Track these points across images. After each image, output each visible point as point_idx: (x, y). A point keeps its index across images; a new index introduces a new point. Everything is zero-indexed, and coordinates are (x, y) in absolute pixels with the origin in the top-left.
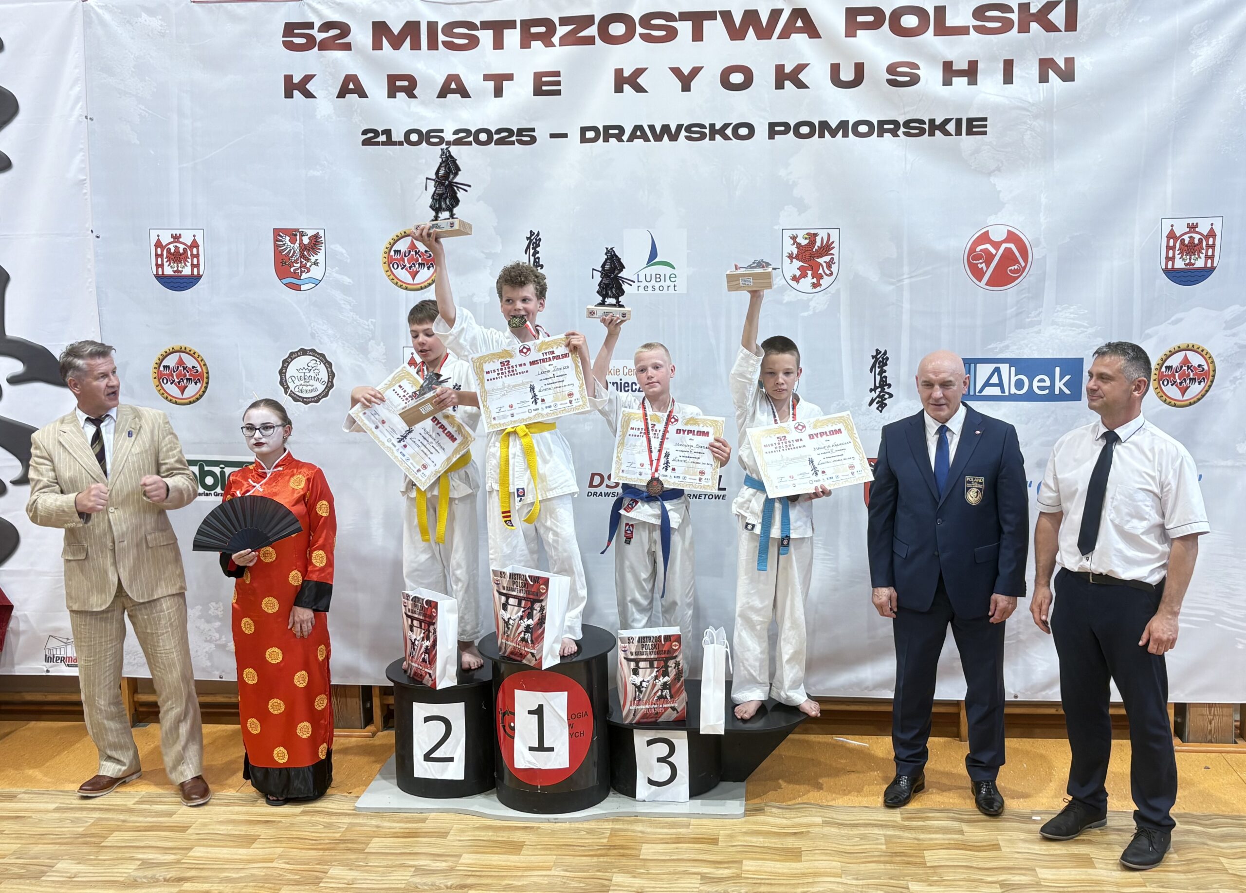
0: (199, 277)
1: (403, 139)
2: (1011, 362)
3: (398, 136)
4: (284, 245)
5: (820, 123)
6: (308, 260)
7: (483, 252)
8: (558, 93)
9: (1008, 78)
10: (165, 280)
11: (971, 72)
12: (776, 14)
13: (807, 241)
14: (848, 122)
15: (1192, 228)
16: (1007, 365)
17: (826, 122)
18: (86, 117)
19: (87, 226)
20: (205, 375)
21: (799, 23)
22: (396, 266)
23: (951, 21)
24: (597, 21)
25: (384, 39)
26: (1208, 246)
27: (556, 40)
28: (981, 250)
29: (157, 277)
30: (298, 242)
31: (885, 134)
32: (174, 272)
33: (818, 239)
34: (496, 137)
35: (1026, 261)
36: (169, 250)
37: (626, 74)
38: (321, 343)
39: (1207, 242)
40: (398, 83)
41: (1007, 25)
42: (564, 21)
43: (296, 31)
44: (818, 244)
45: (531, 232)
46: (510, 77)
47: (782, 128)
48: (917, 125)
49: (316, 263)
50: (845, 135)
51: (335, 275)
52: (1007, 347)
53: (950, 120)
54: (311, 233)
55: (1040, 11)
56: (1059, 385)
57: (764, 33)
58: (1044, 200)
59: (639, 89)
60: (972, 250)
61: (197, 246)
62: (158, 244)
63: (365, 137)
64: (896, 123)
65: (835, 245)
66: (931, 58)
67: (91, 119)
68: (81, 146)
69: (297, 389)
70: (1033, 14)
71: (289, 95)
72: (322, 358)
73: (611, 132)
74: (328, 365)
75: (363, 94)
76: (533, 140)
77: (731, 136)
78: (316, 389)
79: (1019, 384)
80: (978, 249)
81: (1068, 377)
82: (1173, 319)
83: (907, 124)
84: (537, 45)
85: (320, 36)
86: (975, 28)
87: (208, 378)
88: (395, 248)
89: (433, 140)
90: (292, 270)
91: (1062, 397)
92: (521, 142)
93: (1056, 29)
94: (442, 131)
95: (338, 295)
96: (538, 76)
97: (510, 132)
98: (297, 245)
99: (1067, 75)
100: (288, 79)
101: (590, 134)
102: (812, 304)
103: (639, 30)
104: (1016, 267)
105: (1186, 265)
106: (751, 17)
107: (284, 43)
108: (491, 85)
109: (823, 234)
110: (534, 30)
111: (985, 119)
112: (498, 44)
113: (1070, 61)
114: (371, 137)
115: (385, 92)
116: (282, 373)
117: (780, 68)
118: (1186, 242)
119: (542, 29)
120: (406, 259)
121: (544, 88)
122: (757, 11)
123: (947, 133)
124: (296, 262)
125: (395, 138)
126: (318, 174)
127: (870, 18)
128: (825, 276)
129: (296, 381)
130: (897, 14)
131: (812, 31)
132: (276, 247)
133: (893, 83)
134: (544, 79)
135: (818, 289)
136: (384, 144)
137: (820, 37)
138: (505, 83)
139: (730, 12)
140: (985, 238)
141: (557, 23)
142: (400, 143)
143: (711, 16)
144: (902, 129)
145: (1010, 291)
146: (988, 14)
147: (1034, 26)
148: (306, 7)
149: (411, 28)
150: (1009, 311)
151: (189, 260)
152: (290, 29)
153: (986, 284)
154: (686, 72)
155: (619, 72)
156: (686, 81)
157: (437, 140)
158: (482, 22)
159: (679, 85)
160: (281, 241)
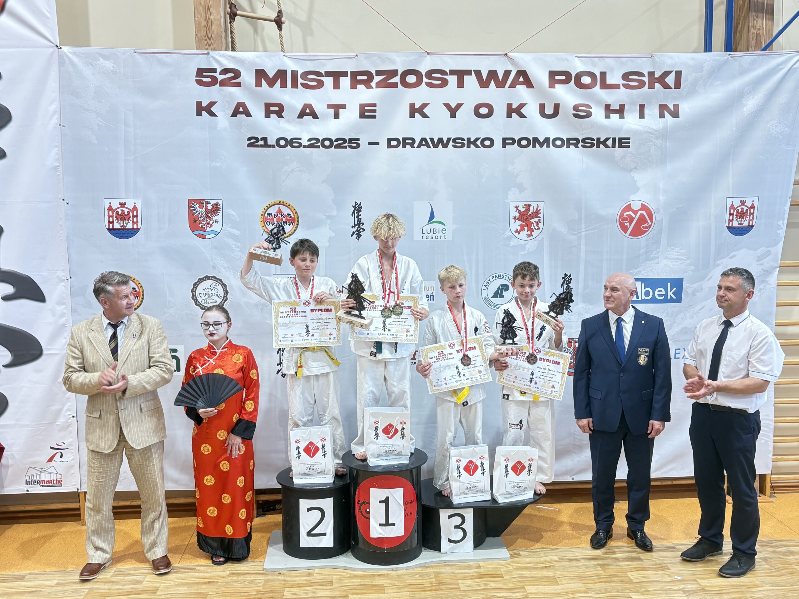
0: (137, 230)
1: (275, 144)
2: (642, 280)
3: (271, 141)
4: (195, 210)
5: (533, 138)
6: (211, 219)
7: (325, 215)
8: (374, 117)
9: (642, 116)
10: (114, 232)
11: (621, 111)
12: (507, 73)
13: (525, 209)
14: (549, 138)
15: (743, 203)
16: (640, 282)
17: (537, 138)
18: (60, 125)
19: (60, 196)
20: (142, 293)
21: (521, 79)
22: (268, 224)
23: (609, 81)
24: (400, 73)
25: (263, 79)
26: (751, 214)
27: (373, 84)
28: (627, 215)
29: (109, 230)
30: (204, 208)
31: (571, 146)
32: (121, 227)
33: (531, 208)
34: (335, 143)
35: (652, 221)
36: (117, 212)
38: (219, 272)
39: (750, 211)
40: (272, 109)
41: (642, 84)
42: (379, 73)
43: (204, 74)
44: (531, 211)
45: (356, 202)
46: (344, 107)
47: (511, 141)
48: (589, 141)
49: (216, 221)
50: (548, 146)
51: (229, 229)
52: (640, 272)
53: (609, 138)
54: (213, 202)
55: (660, 76)
56: (670, 293)
57: (500, 84)
58: (661, 186)
59: (425, 116)
60: (622, 215)
61: (137, 210)
62: (110, 209)
63: (249, 142)
64: (577, 140)
65: (542, 211)
66: (598, 102)
67: (64, 126)
68: (56, 144)
69: (203, 302)
70: (656, 79)
71: (199, 114)
72: (220, 281)
73: (407, 141)
74: (224, 286)
75: (248, 115)
76: (358, 146)
77: (480, 146)
78: (216, 302)
79: (647, 294)
80: (625, 214)
81: (675, 289)
82: (731, 255)
83: (584, 140)
84: (361, 87)
85: (220, 77)
86: (623, 85)
87: (143, 295)
88: (268, 212)
89: (294, 144)
90: (200, 225)
91: (671, 301)
92: (351, 147)
93: (669, 87)
94: (300, 139)
95: (231, 242)
96: (362, 106)
97: (344, 140)
98: (204, 209)
99: (675, 114)
100: (199, 104)
101: (394, 143)
102: (527, 247)
103: (425, 80)
104: (646, 225)
105: (739, 224)
106: (493, 74)
107: (196, 80)
108: (332, 111)
109: (534, 205)
110: (359, 78)
111: (629, 139)
112: (336, 86)
113: (676, 106)
114: (253, 142)
115: (263, 113)
116: (193, 291)
117: (509, 106)
118: (740, 211)
119: (365, 78)
120: (275, 219)
121: (366, 114)
122: (496, 71)
123: (607, 146)
124: (203, 220)
125: (269, 143)
126: (218, 164)
127: (563, 78)
128: (535, 230)
129: (203, 297)
130: (579, 76)
131: (528, 83)
132: (190, 211)
133: (576, 116)
134: (366, 108)
135: (531, 238)
136: (262, 146)
137: (533, 87)
138: (341, 110)
139: (480, 71)
140: (628, 208)
141: (374, 74)
142: (273, 146)
143: (469, 73)
144: (581, 143)
145: (643, 239)
146: (630, 77)
147: (657, 85)
148: (211, 59)
149: (281, 74)
150: (641, 251)
151: (131, 219)
152: (200, 72)
153: (629, 235)
154: (453, 106)
155: (412, 106)
156: (453, 112)
157: (297, 145)
158: (325, 72)
159: (449, 114)
160: (193, 207)
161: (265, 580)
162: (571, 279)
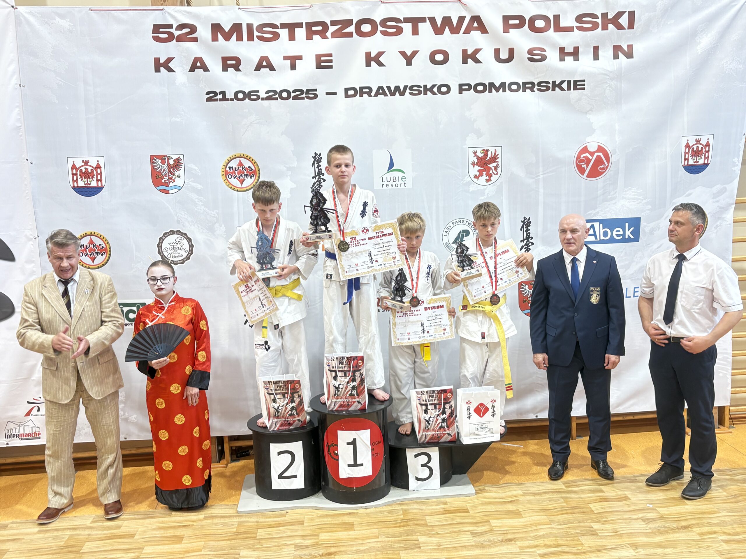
0: (102, 188)
1: (233, 97)
2: (600, 221)
3: (230, 95)
4: (157, 165)
5: (489, 83)
6: (173, 174)
7: (285, 166)
8: (331, 67)
9: (596, 57)
10: (79, 190)
11: (575, 54)
12: (461, 19)
13: (483, 154)
14: (505, 83)
15: (698, 141)
16: (598, 223)
17: (493, 83)
18: (20, 85)
19: (23, 156)
20: (108, 250)
21: (476, 25)
22: (230, 177)
23: (563, 23)
24: (354, 23)
25: (219, 34)
26: (706, 152)
27: (328, 34)
28: (584, 157)
29: (74, 188)
30: (166, 163)
31: (527, 90)
32: (85, 184)
33: (489, 153)
34: (293, 95)
35: (608, 162)
36: (81, 171)
37: (373, 55)
38: (184, 226)
39: (705, 149)
40: (229, 62)
41: (595, 26)
42: (333, 23)
43: (161, 30)
44: (489, 156)
45: (315, 153)
46: (300, 58)
47: (467, 87)
48: (545, 84)
49: (179, 176)
51: (191, 183)
52: (598, 213)
53: (564, 81)
54: (175, 157)
55: (614, 17)
56: (628, 233)
57: (455, 31)
58: (617, 127)
59: (381, 64)
60: (578, 157)
61: (100, 168)
62: (74, 167)
63: (208, 96)
64: (533, 84)
65: (499, 156)
66: (553, 45)
67: (24, 87)
68: (17, 104)
69: (169, 256)
70: (610, 20)
71: (157, 70)
72: (185, 235)
73: (364, 90)
74: (189, 240)
75: (206, 69)
76: (316, 96)
77: (437, 93)
78: (182, 256)
79: (605, 234)
80: (582, 156)
81: (632, 228)
82: (687, 193)
83: (539, 84)
84: (316, 38)
85: (177, 33)
86: (577, 27)
87: (110, 251)
88: (229, 165)
89: (252, 97)
90: (163, 181)
91: (629, 240)
92: (308, 98)
93: (622, 28)
94: (258, 91)
95: (194, 196)
96: (318, 57)
97: (302, 91)
98: (166, 165)
99: (629, 55)
100: (157, 60)
101: (351, 92)
102: (486, 192)
103: (380, 28)
104: (603, 166)
105: (694, 162)
106: (447, 20)
107: (153, 37)
108: (288, 62)
109: (492, 150)
110: (314, 29)
111: (584, 81)
112: (292, 37)
113: (630, 47)
114: (212, 96)
115: (220, 67)
116: (159, 246)
117: (465, 52)
118: (695, 150)
119: (320, 28)
120: (236, 172)
121: (323, 64)
122: (450, 17)
123: (562, 89)
124: (166, 176)
125: (227, 97)
126: (178, 120)
127: (517, 22)
128: (493, 175)
129: (169, 251)
130: (532, 20)
131: (483, 29)
132: (152, 167)
133: (531, 60)
134: (322, 59)
135: (490, 183)
136: (220, 100)
137: (488, 33)
138: (297, 61)
139: (434, 18)
141: (329, 24)
142: (232, 100)
143: (423, 20)
144: (536, 87)
145: (600, 181)
146: (584, 19)
147: (611, 26)
148: (167, 15)
149: (237, 28)
150: (599, 192)
151: (95, 177)
152: (157, 28)
153: (587, 177)
154: (409, 54)
155: (368, 54)
156: (409, 59)
157: (255, 97)
158: (281, 24)
159: (405, 61)
160: (155, 163)
161: (239, 522)
162: (530, 222)
